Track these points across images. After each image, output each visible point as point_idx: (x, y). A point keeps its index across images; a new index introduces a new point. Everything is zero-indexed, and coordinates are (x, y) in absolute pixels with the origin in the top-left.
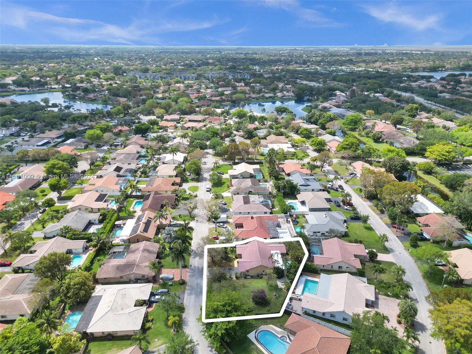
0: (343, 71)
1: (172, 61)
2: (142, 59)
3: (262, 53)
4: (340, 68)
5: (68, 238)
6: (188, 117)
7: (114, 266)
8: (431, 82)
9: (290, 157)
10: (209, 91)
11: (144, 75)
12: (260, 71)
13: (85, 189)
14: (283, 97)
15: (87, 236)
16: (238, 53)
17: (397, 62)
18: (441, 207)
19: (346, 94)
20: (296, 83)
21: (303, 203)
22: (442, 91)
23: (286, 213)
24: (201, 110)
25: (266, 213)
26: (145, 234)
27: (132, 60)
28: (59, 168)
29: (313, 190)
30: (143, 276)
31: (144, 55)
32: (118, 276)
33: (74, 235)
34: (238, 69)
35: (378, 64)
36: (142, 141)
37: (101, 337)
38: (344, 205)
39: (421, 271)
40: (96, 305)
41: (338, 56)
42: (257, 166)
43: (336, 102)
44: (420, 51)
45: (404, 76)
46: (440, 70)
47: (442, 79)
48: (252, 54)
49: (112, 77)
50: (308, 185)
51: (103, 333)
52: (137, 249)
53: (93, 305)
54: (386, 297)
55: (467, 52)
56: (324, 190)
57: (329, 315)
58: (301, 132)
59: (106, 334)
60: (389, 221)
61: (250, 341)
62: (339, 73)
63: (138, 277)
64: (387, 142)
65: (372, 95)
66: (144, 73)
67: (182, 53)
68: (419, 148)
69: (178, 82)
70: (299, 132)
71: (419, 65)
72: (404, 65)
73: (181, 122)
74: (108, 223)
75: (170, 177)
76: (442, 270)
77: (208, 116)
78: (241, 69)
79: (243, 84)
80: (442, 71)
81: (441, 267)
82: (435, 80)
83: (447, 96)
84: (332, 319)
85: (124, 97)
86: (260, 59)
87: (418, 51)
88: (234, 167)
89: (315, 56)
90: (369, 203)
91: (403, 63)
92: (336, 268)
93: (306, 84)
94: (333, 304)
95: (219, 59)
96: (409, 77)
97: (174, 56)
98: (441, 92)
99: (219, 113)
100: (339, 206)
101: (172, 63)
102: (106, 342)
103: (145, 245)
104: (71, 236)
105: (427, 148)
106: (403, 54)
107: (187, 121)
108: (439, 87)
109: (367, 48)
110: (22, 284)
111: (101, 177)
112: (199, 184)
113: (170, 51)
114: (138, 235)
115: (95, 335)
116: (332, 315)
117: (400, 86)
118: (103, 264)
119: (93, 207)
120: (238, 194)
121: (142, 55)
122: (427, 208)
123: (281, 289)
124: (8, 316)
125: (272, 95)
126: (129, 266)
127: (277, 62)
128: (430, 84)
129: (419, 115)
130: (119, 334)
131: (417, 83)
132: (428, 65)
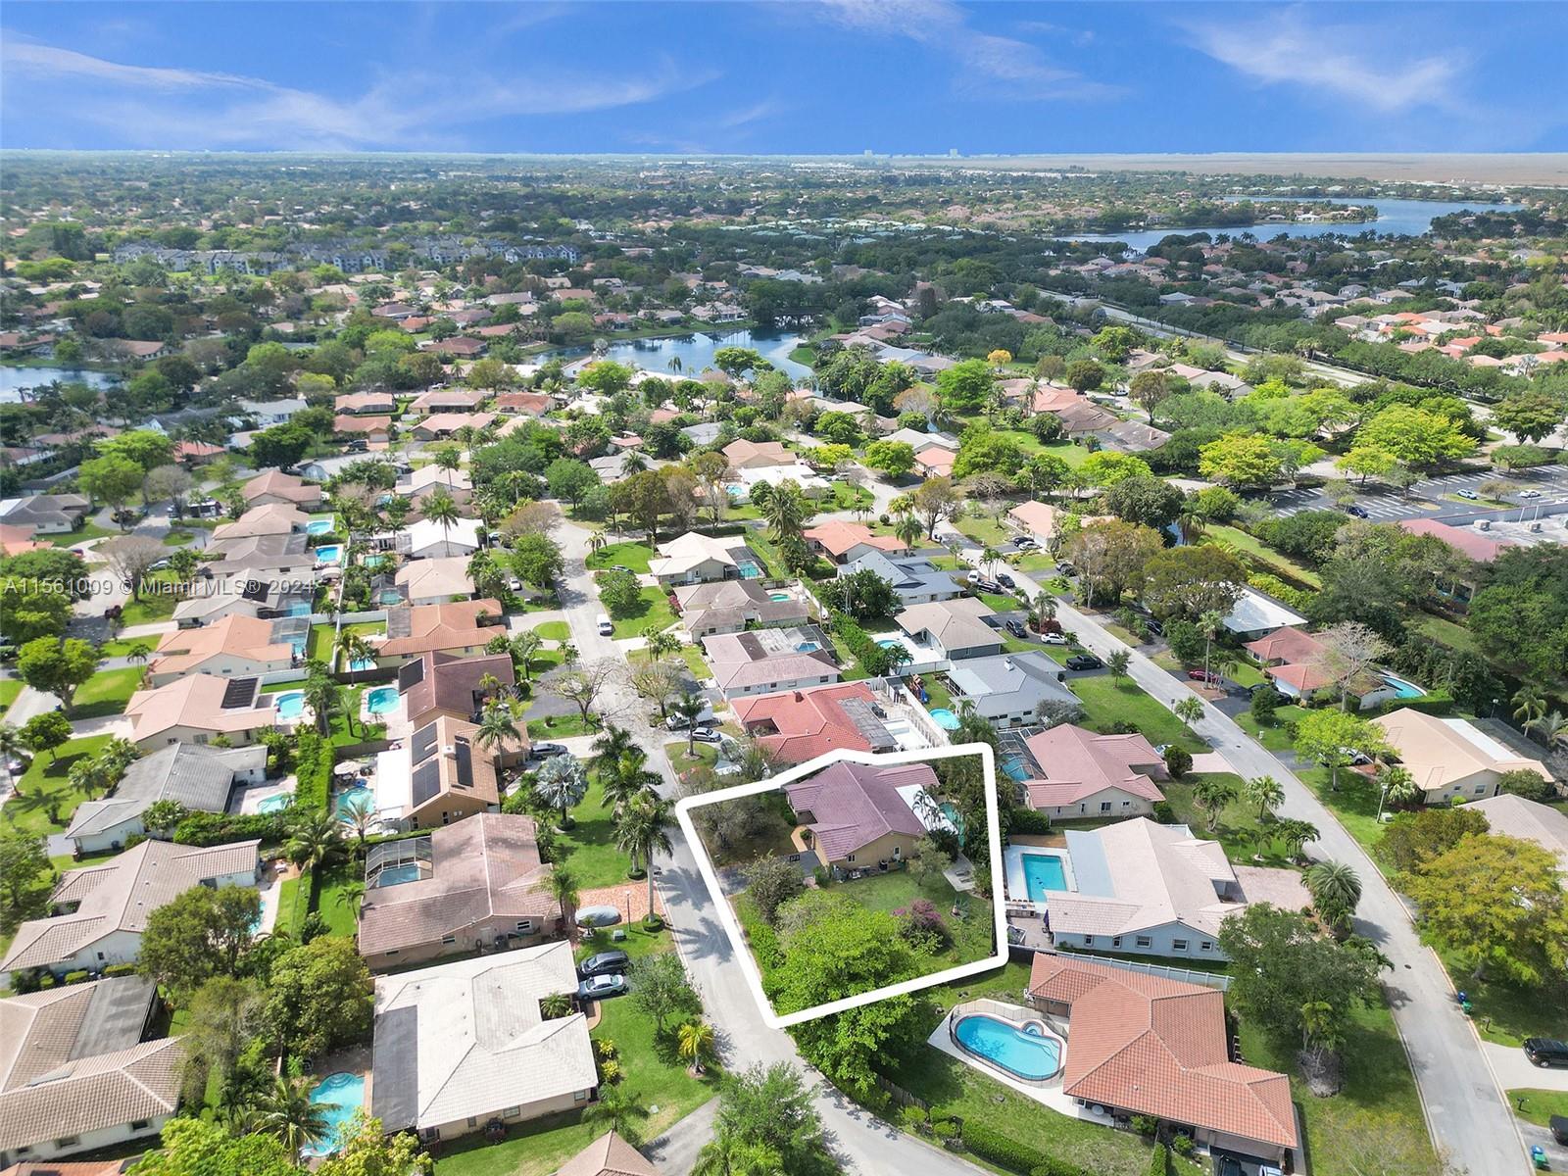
0: (868, 235)
1: (269, 204)
2: (145, 199)
3: (579, 177)
4: (853, 223)
5: (181, 842)
6: (424, 398)
7: (410, 907)
8: (1124, 261)
9: (820, 506)
10: (457, 305)
11: (186, 257)
12: (602, 237)
13: (159, 670)
14: (714, 318)
15: (251, 827)
16: (498, 178)
17: (1011, 206)
18: (1294, 609)
19: (904, 304)
20: (738, 274)
21: (921, 638)
22: (1167, 287)
23: (885, 673)
24: (458, 370)
25: (824, 679)
26: (467, 792)
27: (106, 204)
28: (35, 606)
29: (933, 598)
30: (524, 924)
31: (144, 185)
32: (437, 934)
33: (203, 828)
34: (528, 231)
35: (957, 212)
36: (293, 488)
37: (465, 1137)
38: (1037, 631)
39: (1308, 785)
40: (409, 1037)
41: (828, 186)
42: (738, 541)
43: (889, 331)
44: (1058, 171)
45: (1048, 246)
46: (1132, 227)
47: (1154, 252)
48: (548, 179)
49: (62, 266)
50: (918, 584)
51: (472, 1121)
52: (467, 842)
53: (399, 1041)
54: (1252, 869)
55: (1184, 174)
56: (964, 595)
57: (1134, 941)
58: (826, 427)
59: (480, 1123)
60: (1175, 663)
61: (943, 1055)
62: (858, 241)
63: (506, 930)
64: (1077, 441)
65: (981, 306)
66: (183, 249)
67: (291, 175)
68: (1176, 453)
69: (329, 279)
70: (818, 427)
71: (1075, 213)
72: (1032, 212)
73: (404, 417)
74: (312, 773)
75: (456, 599)
76: (1359, 776)
77: (491, 392)
78: (534, 232)
79: (567, 283)
80: (1137, 228)
81: (1355, 770)
82: (1132, 256)
83: (1187, 300)
84: (1143, 950)
85: (147, 336)
86: (584, 198)
87: (1051, 170)
88: (663, 548)
89: (758, 188)
90: (1101, 619)
91: (1028, 207)
92: (1094, 810)
93: (770, 278)
94: (1138, 907)
95: (441, 199)
96: (1060, 248)
97: (265, 188)
98: (1165, 290)
99: (529, 381)
100: (1023, 636)
101: (272, 212)
102: (488, 1149)
103: (488, 827)
104: (193, 834)
105: (1202, 448)
106: (1015, 180)
107: (426, 412)
108: (1154, 276)
109: (905, 164)
110: (87, 1022)
111: (196, 623)
112: (564, 615)
113: (242, 168)
114: (445, 796)
115: (445, 1134)
116: (1142, 939)
117: (1048, 275)
118: (369, 906)
119: (226, 728)
120: (713, 631)
121: (138, 184)
122: (1264, 615)
123: (965, 893)
124: (82, 1138)
125: (677, 314)
126: (464, 898)
127: (643, 205)
128: (1124, 268)
129: (1134, 357)
130: (525, 1116)
131: (1090, 266)
132: (1098, 213)
